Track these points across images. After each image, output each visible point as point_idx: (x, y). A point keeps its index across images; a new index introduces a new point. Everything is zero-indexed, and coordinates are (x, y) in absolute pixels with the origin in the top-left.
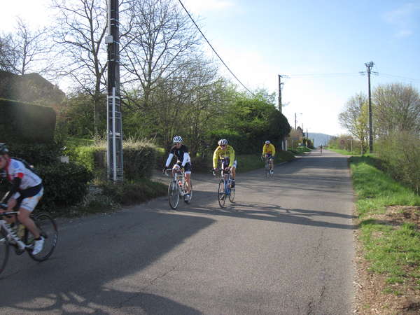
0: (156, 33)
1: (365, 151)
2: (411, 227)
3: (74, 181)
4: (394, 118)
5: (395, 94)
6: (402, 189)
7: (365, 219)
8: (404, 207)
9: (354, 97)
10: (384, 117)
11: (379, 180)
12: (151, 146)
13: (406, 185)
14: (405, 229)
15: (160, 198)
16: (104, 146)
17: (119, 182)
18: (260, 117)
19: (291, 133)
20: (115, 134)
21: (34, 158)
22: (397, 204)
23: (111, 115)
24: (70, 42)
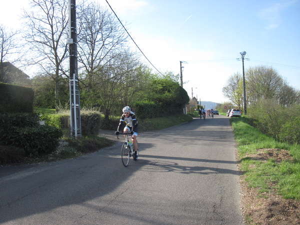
0: (96, 34)
2: (273, 161)
3: (50, 138)
4: (261, 90)
5: (261, 73)
6: (268, 138)
7: (244, 157)
8: (269, 149)
9: (233, 76)
10: (254, 89)
11: (252, 132)
12: (98, 112)
13: (270, 135)
14: (269, 162)
15: (106, 148)
16: (68, 113)
17: (79, 138)
18: (169, 91)
19: (190, 102)
20: (75, 105)
21: (22, 122)
22: (264, 147)
23: (72, 92)
24: (38, 42)
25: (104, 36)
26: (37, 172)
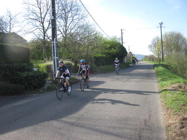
0: (68, 13)
1: (160, 61)
2: (182, 92)
3: (40, 78)
4: (172, 47)
5: (173, 36)
6: (178, 76)
7: (163, 89)
8: (179, 84)
9: (155, 38)
10: (168, 46)
11: (168, 73)
12: (70, 62)
13: (179, 75)
14: (180, 92)
16: (52, 63)
18: (114, 48)
19: (127, 55)
20: (56, 58)
21: (23, 69)
22: (176, 83)
23: (54, 50)
24: (31, 19)
25: (73, 14)
26: (33, 100)
